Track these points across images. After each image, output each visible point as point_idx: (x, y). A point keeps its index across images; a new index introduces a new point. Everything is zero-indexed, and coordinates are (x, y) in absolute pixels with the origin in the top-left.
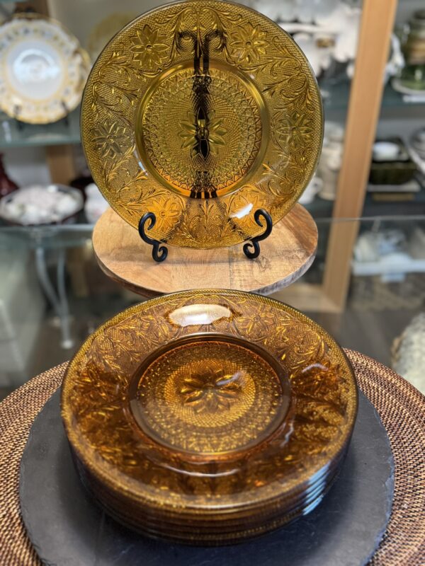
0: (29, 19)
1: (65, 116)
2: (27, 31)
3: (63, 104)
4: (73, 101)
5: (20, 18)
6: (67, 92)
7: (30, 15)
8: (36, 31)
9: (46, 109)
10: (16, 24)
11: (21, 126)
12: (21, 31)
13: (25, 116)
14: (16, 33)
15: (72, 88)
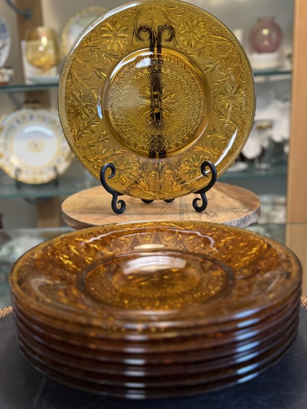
0: (34, 108)
1: (55, 178)
2: (32, 117)
3: (55, 169)
4: (63, 167)
5: (27, 108)
6: (59, 161)
7: (36, 105)
8: (39, 117)
9: (41, 173)
10: (25, 112)
11: (19, 185)
12: (28, 117)
13: (24, 178)
14: (24, 118)
15: (63, 159)
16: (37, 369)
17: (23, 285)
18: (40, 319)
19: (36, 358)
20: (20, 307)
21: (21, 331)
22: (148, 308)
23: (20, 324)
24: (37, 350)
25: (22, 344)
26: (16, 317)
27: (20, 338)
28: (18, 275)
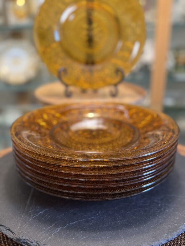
16: (28, 183)
17: (19, 136)
18: (31, 156)
19: (27, 177)
20: (17, 149)
21: (18, 162)
22: (93, 149)
23: (17, 158)
24: (28, 173)
25: (18, 169)
26: (14, 154)
27: (17, 166)
28: (15, 131)
